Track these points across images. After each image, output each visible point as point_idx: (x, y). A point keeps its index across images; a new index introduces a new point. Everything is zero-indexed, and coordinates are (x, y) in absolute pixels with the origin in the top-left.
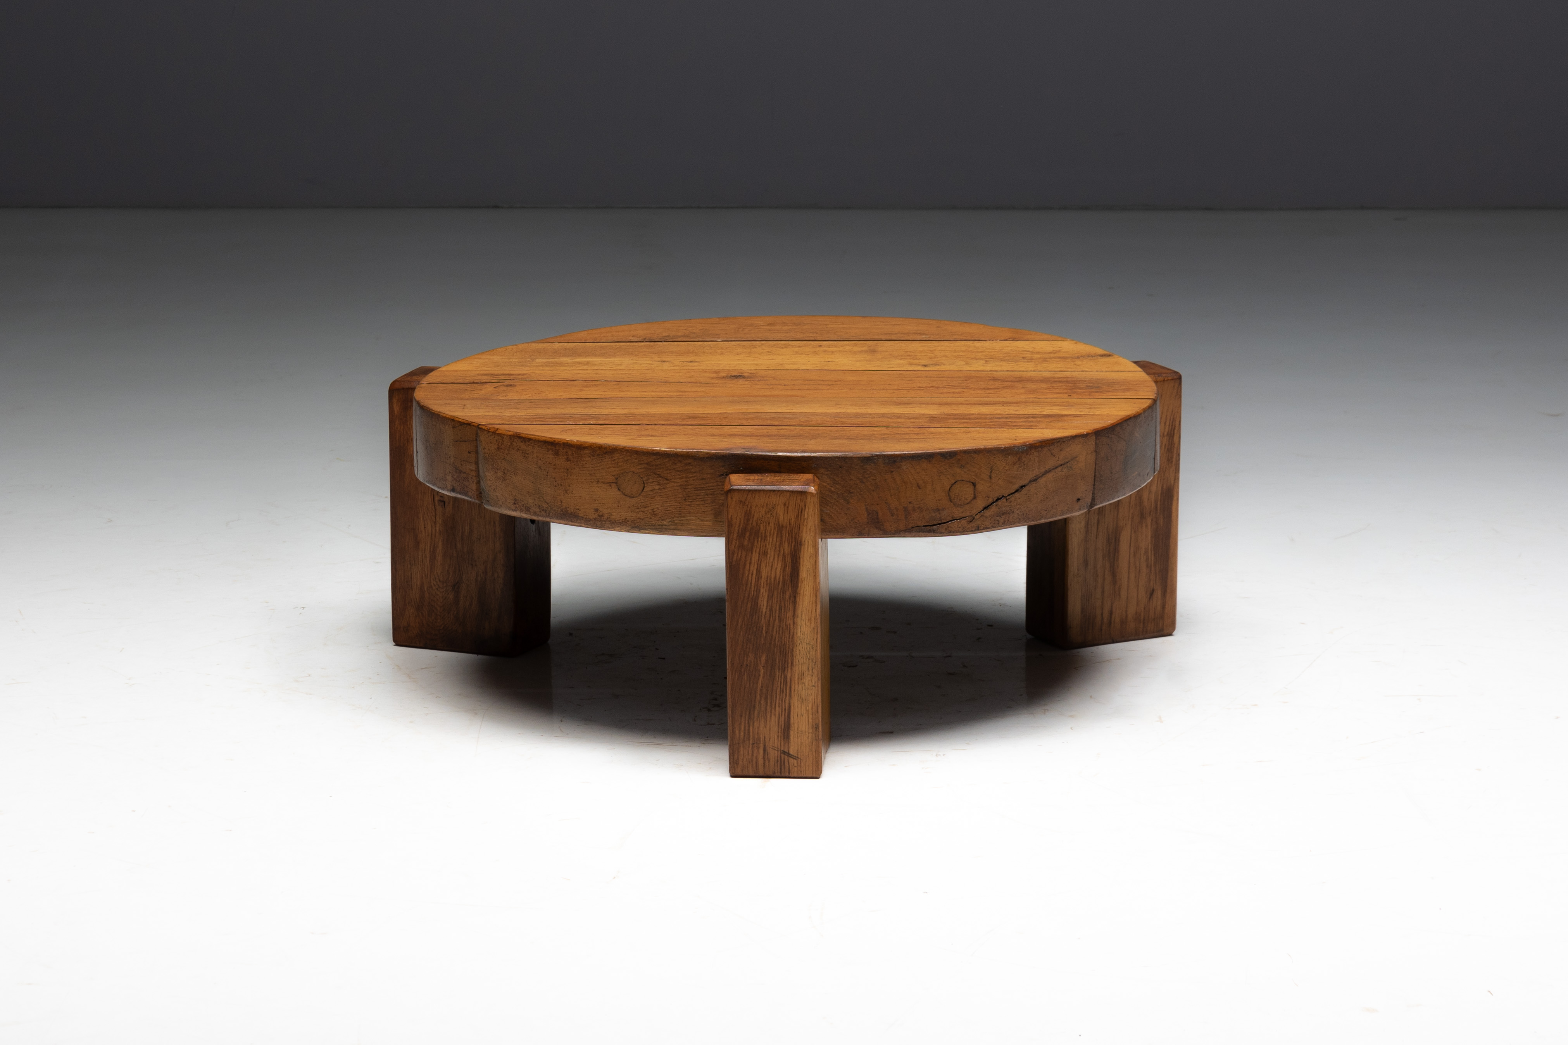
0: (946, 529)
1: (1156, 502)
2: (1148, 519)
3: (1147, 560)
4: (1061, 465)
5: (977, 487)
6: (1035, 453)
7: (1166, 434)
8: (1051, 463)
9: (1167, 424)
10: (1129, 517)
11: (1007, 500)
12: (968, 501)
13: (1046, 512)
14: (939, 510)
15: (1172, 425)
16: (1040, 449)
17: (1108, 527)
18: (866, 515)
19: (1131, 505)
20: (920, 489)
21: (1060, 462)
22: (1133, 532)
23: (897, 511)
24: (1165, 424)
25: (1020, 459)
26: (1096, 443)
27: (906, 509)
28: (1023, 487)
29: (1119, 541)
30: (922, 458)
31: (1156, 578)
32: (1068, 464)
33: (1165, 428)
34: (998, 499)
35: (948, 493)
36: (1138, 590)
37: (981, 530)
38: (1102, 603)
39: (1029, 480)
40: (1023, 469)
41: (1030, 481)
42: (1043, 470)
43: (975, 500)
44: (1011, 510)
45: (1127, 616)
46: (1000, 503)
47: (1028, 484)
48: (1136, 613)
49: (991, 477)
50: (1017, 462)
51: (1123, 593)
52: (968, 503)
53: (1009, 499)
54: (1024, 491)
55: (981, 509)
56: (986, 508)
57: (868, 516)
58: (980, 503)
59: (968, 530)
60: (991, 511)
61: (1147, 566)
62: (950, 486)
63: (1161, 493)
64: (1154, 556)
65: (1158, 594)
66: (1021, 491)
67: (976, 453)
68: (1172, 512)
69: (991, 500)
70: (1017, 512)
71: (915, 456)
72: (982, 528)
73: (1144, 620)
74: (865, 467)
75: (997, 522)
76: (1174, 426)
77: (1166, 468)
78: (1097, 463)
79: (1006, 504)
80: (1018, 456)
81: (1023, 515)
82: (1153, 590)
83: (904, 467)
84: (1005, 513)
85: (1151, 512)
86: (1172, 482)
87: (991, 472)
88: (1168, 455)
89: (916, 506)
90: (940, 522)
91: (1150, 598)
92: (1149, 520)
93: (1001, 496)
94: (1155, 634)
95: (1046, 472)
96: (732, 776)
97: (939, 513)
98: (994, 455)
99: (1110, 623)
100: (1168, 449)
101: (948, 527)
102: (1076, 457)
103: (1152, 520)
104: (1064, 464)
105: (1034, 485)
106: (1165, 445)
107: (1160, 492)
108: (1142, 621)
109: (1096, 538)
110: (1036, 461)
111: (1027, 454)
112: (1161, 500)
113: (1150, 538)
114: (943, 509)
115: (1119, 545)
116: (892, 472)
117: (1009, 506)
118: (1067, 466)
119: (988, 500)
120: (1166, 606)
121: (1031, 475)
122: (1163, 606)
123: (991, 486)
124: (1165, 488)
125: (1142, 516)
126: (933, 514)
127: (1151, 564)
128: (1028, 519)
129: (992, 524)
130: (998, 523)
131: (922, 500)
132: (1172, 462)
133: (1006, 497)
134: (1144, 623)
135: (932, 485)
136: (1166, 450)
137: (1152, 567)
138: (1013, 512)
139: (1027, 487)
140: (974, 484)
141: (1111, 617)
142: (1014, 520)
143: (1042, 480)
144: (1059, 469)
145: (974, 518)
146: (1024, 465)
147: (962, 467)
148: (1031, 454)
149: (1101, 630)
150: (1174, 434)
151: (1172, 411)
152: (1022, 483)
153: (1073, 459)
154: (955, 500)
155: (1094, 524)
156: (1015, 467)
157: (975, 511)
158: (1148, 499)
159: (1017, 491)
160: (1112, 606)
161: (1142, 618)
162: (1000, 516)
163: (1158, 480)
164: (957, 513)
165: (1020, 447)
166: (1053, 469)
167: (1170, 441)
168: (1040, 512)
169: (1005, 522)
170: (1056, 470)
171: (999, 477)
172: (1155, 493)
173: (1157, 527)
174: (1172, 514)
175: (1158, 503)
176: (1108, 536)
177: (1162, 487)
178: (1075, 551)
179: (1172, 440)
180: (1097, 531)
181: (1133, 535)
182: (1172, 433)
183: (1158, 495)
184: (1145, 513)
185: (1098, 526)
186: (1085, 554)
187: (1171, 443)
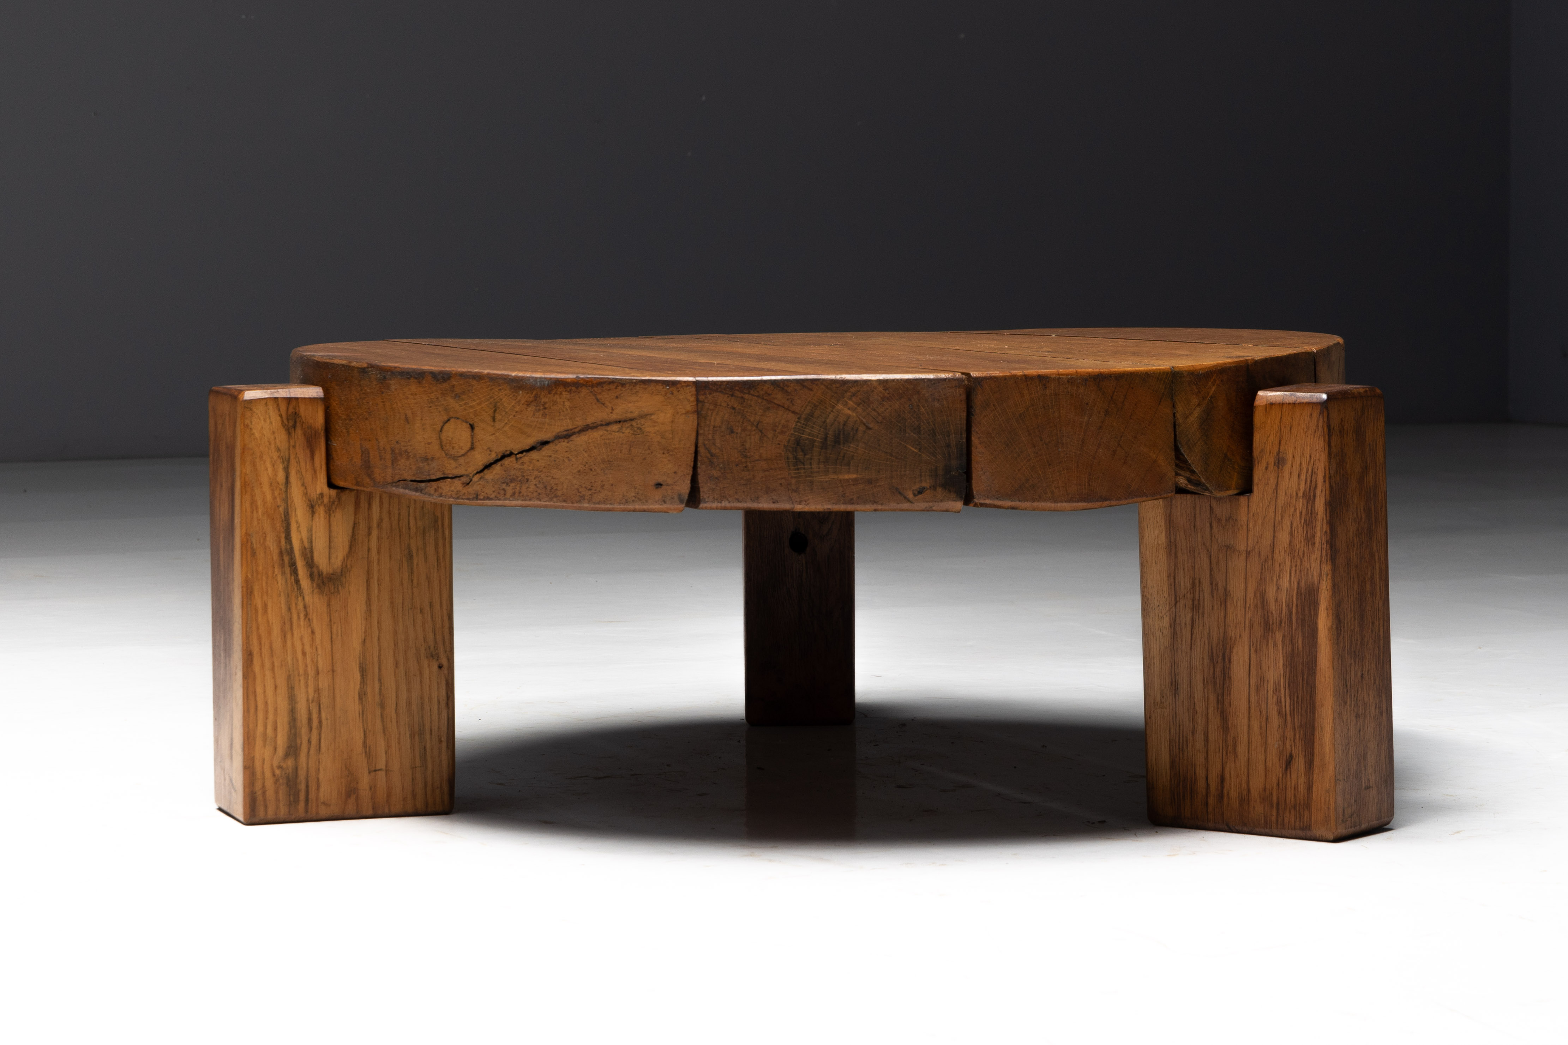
0: (436, 490)
1: (1289, 606)
2: (1277, 633)
3: (1279, 702)
4: (620, 422)
5: (477, 430)
6: (564, 393)
7: (1301, 494)
8: (598, 415)
9: (1303, 477)
10: (1245, 622)
11: (517, 459)
12: (463, 452)
13: (590, 492)
14: (428, 459)
15: (1311, 481)
16: (574, 388)
17: (1209, 634)
18: (360, 455)
19: (1248, 605)
20: (409, 423)
21: (614, 417)
22: (1253, 650)
23: (385, 453)
24: (1299, 476)
25: (536, 397)
26: (698, 400)
27: (393, 450)
28: (545, 443)
29: (1230, 662)
30: (411, 376)
31: (1295, 735)
32: (634, 424)
34: (503, 457)
35: (439, 435)
36: (1265, 752)
37: (481, 500)
38: (1207, 758)
39: (554, 434)
40: (544, 415)
41: (558, 437)
42: (580, 423)
43: (472, 452)
44: (524, 476)
45: (1249, 790)
46: (506, 462)
47: (553, 441)
48: (1265, 790)
49: (494, 420)
50: (532, 402)
51: (1242, 749)
52: (463, 455)
53: (521, 458)
54: (546, 450)
55: (481, 467)
56: (488, 467)
57: (362, 456)
58: (480, 458)
59: (464, 497)
60: (495, 472)
61: (1279, 713)
62: (441, 424)
63: (1297, 595)
64: (1290, 698)
65: (1300, 764)
66: (540, 449)
67: (475, 378)
69: (493, 457)
70: (534, 482)
71: (404, 372)
72: (481, 497)
73: (1278, 804)
74: (362, 382)
75: (502, 492)
76: (1314, 483)
77: (1304, 551)
78: (701, 432)
79: (517, 466)
80: (535, 392)
81: (545, 487)
82: (1291, 756)
83: (393, 388)
84: (514, 479)
85: (1281, 622)
86: (1316, 579)
87: (495, 411)
88: (1307, 532)
89: (403, 449)
90: (428, 478)
91: (1286, 768)
92: (1279, 636)
93: (508, 453)
94: (1300, 833)
95: (587, 428)
96: (220, 809)
97: (428, 465)
98: (499, 385)
99: (1221, 796)
101: (438, 487)
102: (651, 414)
103: (1284, 636)
104: (625, 421)
105: (563, 444)
106: (1301, 513)
107: (1295, 592)
108: (1275, 805)
109: (1191, 649)
110: (567, 407)
111: (550, 393)
112: (1297, 606)
113: (1281, 666)
114: (433, 459)
115: (1229, 668)
116: (383, 393)
117: (520, 469)
118: (631, 425)
119: (489, 455)
120: (1315, 789)
121: (559, 427)
122: (1309, 788)
123: (494, 434)
124: (1303, 584)
125: (1267, 626)
126: (421, 465)
127: (1286, 711)
128: (556, 496)
129: (495, 494)
130: (505, 494)
131: (409, 441)
132: (1314, 543)
133: (516, 455)
134: (1278, 809)
135: (422, 419)
136: (1303, 521)
137: (1288, 716)
138: (527, 480)
139: (551, 446)
140: (472, 427)
141: (1223, 788)
142: (529, 494)
143: (580, 440)
144: (615, 427)
145: (471, 480)
146: (545, 408)
147: (457, 396)
148: (556, 393)
149: (1207, 804)
150: (1315, 496)
151: (1311, 457)
152: (544, 437)
153: (643, 416)
154: (448, 447)
155: (1186, 624)
156: (529, 409)
157: (472, 470)
158: (1276, 600)
159: (532, 448)
160: (1223, 769)
161: (1275, 799)
162: (507, 484)
163: (1291, 571)
164: (451, 468)
165: (538, 380)
166: (602, 425)
168: (578, 489)
169: (513, 494)
170: (609, 428)
171: (506, 421)
172: (1287, 591)
173: (1293, 650)
174: (1317, 633)
175: (1294, 611)
176: (1212, 650)
177: (1298, 583)
178: (1154, 663)
179: (1312, 506)
180: (1192, 634)
181: (1253, 656)
182: (1312, 494)
183: (1292, 596)
184: (1271, 623)
185: (1192, 629)
186: (1173, 672)
187: (1310, 512)
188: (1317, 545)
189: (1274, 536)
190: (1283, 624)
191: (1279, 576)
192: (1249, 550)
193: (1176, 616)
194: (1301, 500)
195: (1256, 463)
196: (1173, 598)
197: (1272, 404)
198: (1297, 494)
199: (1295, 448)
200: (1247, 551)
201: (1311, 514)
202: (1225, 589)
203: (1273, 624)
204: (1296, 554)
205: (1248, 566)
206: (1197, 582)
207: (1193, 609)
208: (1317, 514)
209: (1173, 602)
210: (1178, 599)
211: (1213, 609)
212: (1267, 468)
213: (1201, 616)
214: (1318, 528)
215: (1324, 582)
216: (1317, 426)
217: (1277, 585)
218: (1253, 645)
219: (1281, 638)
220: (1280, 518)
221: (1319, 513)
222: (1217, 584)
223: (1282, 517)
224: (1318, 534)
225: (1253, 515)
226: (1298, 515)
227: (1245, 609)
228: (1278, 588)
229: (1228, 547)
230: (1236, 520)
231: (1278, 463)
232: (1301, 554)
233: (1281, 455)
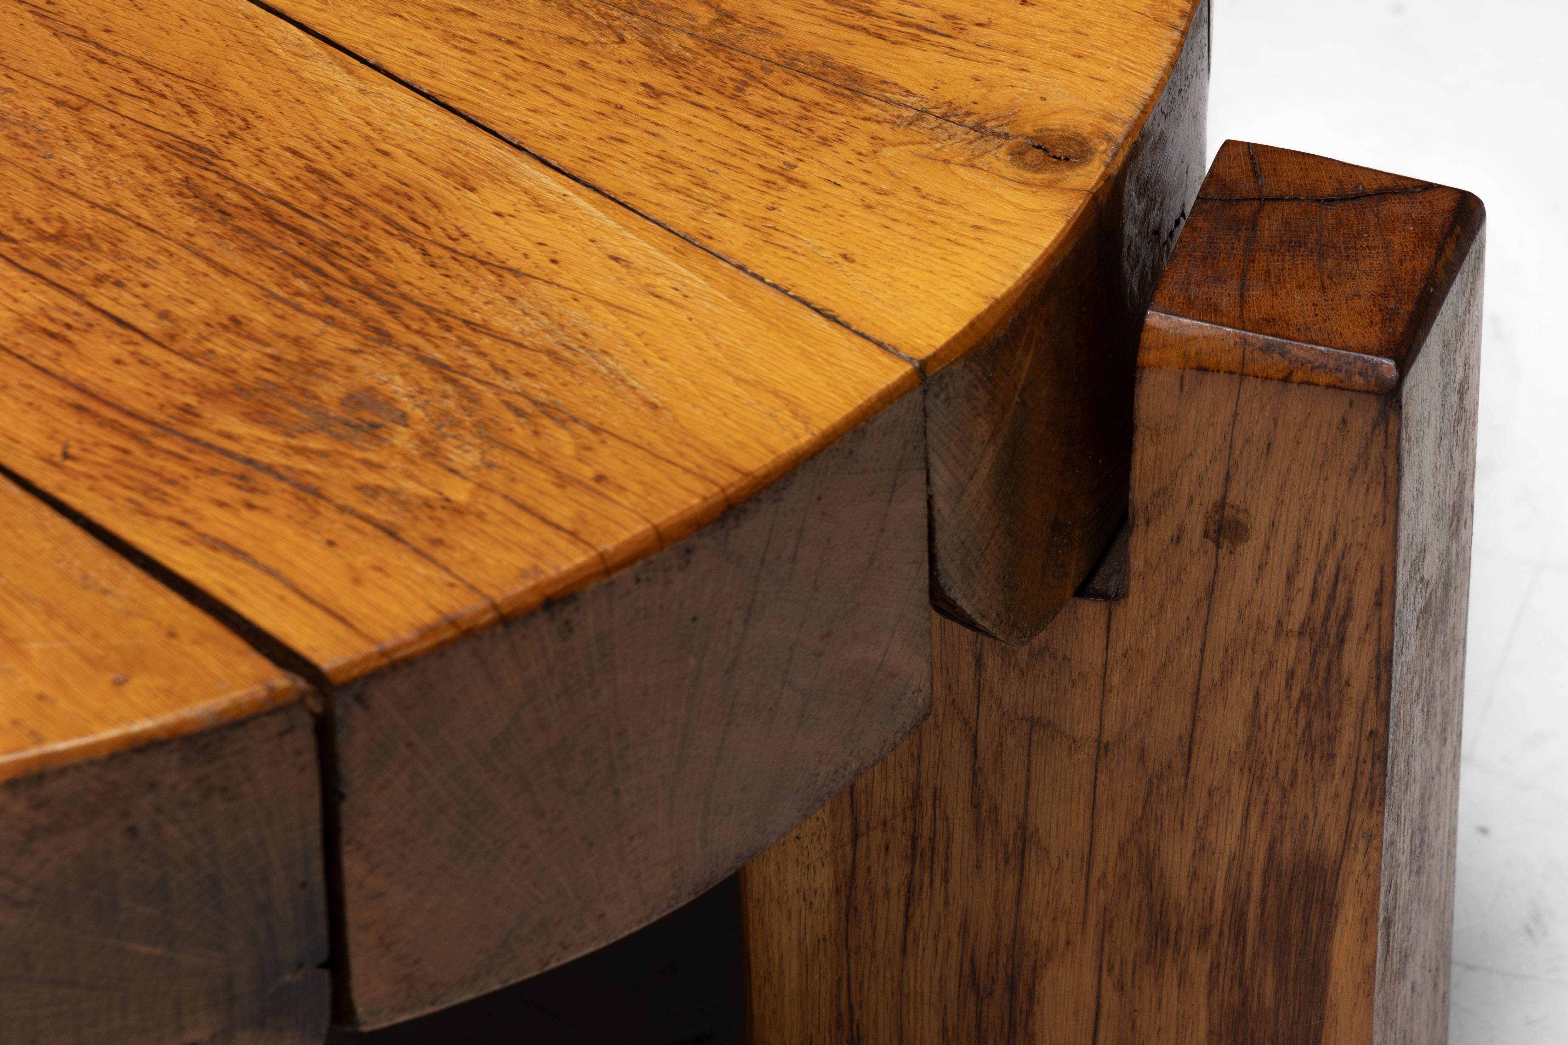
1: (1237, 897)
2: (1193, 956)
7: (1294, 622)
9: (1305, 579)
10: (1085, 911)
15: (1332, 598)
17: (964, 927)
19: (1096, 873)
22: (1108, 983)
24: (1290, 579)
29: (1031, 997)
33: (1289, 600)
63: (1266, 873)
68: (1328, 965)
77: (1294, 772)
85: (1206, 931)
86: (1333, 843)
88: (1309, 724)
92: (1198, 963)
100: (1305, 696)
103: (1215, 966)
106: (1291, 674)
107: (1259, 866)
109: (904, 952)
112: (1263, 900)
115: (1030, 1013)
125: (1159, 933)
132: (1332, 756)
136: (1296, 694)
150: (1341, 639)
151: (1334, 534)
155: (887, 892)
158: (1194, 876)
163: (1246, 817)
167: (1322, 662)
172: (1232, 859)
173: (1244, 1003)
174: (1327, 975)
175: (1253, 911)
176: (973, 962)
177: (1271, 847)
178: (782, 973)
179: (1330, 663)
180: (907, 920)
181: (1110, 997)
182: (1333, 632)
183: (1249, 874)
184: (1173, 928)
185: (908, 905)
186: (844, 999)
187: (1322, 675)
188: (1340, 762)
189: (1194, 720)
190: (1214, 937)
191: (1206, 817)
192: (1106, 737)
193: (854, 868)
194: (1294, 641)
195: (1141, 521)
196: (847, 823)
197: (1202, 369)
198: (1280, 623)
199: (1280, 502)
200: (1099, 742)
201: (1326, 681)
202: (1023, 826)
203: (1179, 929)
204: (1269, 773)
205: (1103, 778)
206: (927, 796)
207: (913, 855)
208: (1348, 684)
209: (846, 835)
210: (863, 827)
211: (978, 867)
212: (1178, 539)
213: (937, 880)
214: (1350, 717)
215: (1360, 857)
216: (1364, 456)
217: (1197, 838)
218: (1110, 970)
219: (1207, 967)
220: (1217, 675)
221: (1354, 683)
222: (995, 810)
223: (1226, 675)
224: (1347, 736)
225: (1125, 655)
226: (1280, 678)
227: (1087, 880)
228: (1202, 848)
229: (1034, 723)
230: (1065, 658)
231: (1219, 531)
232: (1285, 776)
233: (1228, 512)
